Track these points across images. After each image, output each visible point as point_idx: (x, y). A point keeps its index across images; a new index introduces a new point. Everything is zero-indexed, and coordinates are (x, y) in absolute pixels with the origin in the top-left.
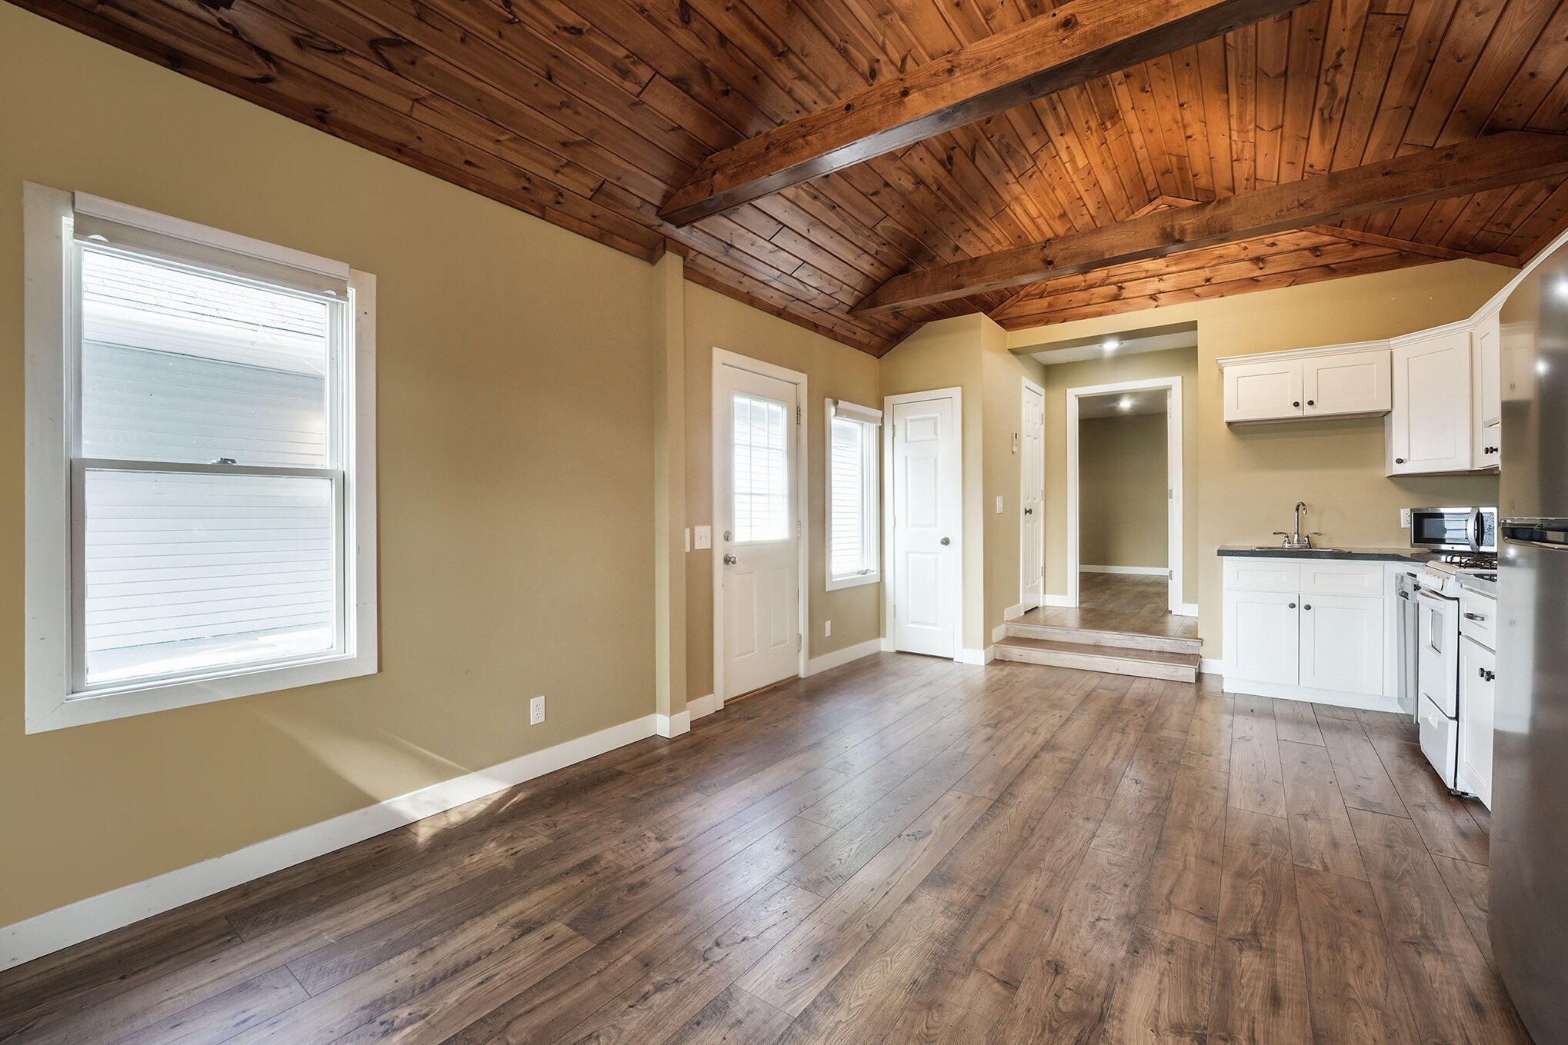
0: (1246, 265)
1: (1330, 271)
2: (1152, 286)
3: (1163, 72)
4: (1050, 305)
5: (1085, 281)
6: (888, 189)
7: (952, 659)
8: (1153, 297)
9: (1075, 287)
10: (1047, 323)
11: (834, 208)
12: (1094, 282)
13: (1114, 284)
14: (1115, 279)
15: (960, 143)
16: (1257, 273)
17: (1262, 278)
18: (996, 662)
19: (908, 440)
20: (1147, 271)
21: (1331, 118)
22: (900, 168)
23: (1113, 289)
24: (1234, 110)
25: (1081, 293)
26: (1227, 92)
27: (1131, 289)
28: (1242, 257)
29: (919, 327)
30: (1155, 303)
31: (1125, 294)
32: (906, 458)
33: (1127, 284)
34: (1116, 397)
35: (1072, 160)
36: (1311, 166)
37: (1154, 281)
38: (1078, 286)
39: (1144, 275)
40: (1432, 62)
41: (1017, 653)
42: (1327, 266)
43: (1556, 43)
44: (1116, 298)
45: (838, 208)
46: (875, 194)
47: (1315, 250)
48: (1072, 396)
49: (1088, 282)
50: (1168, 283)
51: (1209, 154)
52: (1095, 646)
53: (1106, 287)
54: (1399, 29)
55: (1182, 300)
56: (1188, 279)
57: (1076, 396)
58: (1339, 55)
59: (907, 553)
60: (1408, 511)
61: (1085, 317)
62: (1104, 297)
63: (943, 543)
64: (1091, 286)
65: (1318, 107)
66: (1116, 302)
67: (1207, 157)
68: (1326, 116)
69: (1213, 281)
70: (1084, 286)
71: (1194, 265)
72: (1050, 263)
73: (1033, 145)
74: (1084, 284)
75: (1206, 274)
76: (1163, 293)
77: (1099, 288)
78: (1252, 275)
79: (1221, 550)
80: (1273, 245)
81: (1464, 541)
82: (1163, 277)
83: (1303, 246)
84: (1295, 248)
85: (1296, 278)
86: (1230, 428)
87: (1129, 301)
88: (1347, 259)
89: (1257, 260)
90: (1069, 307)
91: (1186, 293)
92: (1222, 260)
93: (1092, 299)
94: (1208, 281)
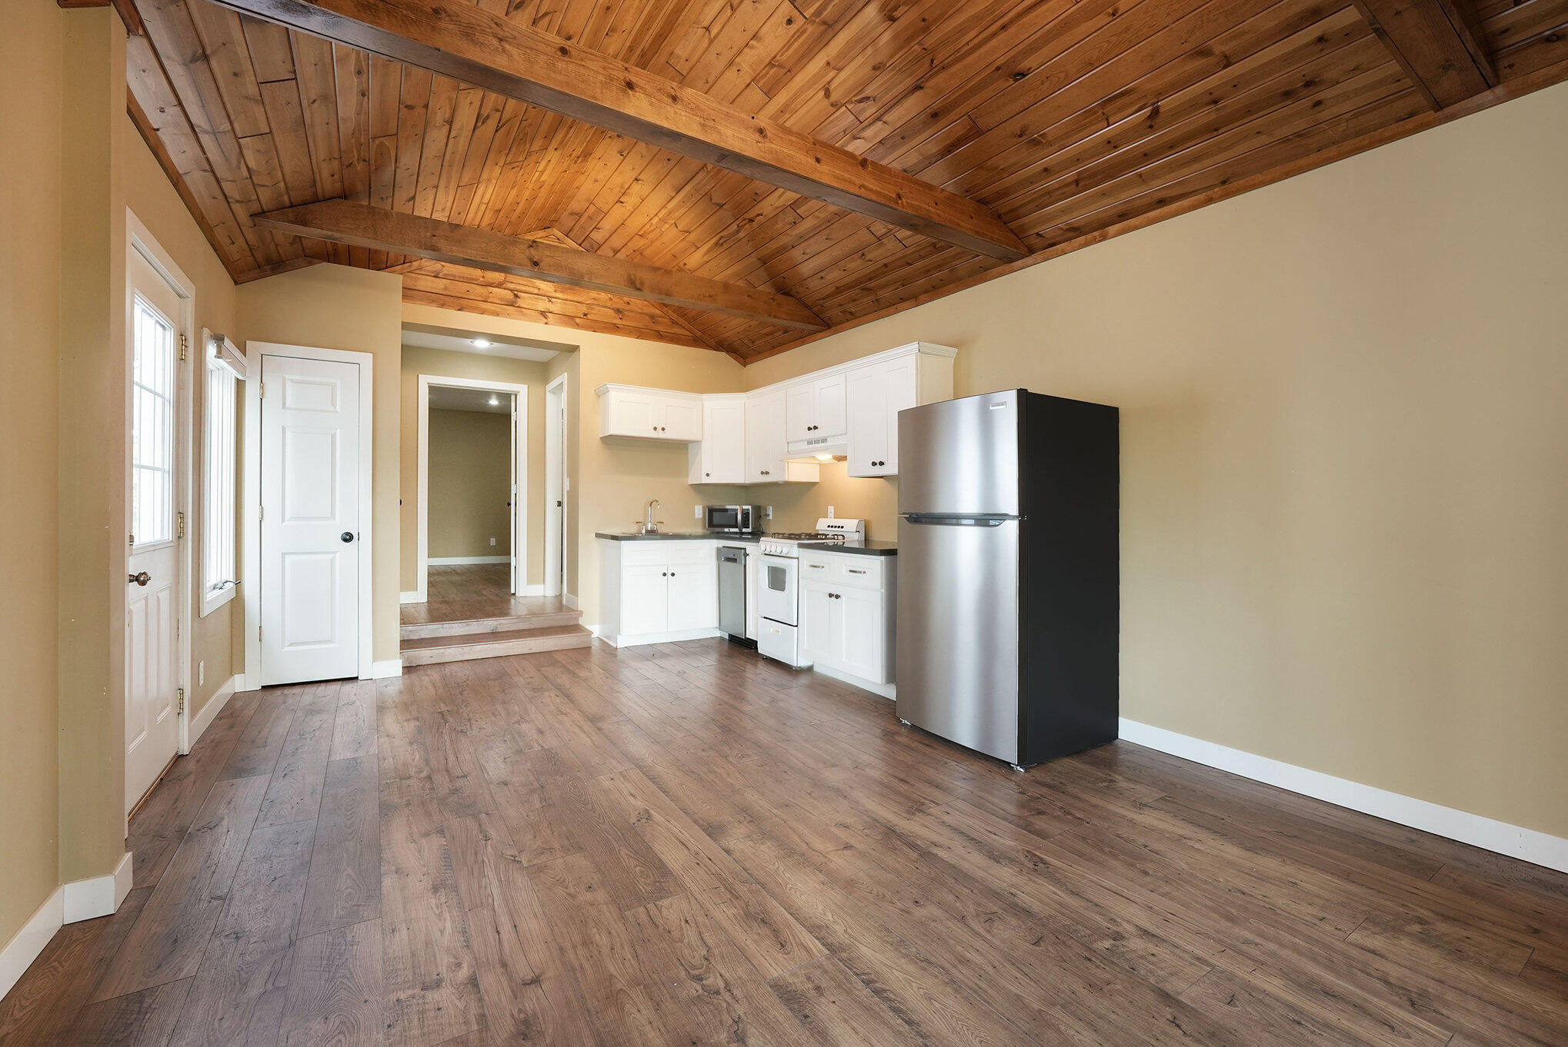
0: (611, 312)
1: (660, 336)
2: (542, 305)
3: (648, 152)
4: (446, 288)
5: (483, 277)
6: (423, 111)
7: (356, 678)
8: (543, 314)
9: (472, 279)
10: (443, 305)
11: (363, 95)
12: (492, 281)
13: (511, 290)
14: (512, 286)
15: (505, 112)
16: (618, 321)
17: (620, 326)
18: (408, 669)
19: (287, 405)
20: (540, 288)
21: (722, 244)
22: (450, 99)
23: (509, 295)
24: (671, 206)
25: (479, 287)
26: (677, 193)
27: (525, 301)
28: (609, 305)
29: (310, 264)
30: (545, 320)
31: (520, 302)
32: (284, 429)
33: (522, 294)
34: (487, 394)
35: (542, 172)
36: (685, 264)
37: (545, 300)
39: (536, 291)
40: (793, 247)
41: (426, 655)
42: (659, 332)
43: (840, 269)
44: (510, 303)
45: (366, 97)
46: (410, 107)
47: (652, 317)
48: (425, 381)
49: (486, 279)
50: (556, 307)
51: (624, 221)
52: (493, 633)
53: (503, 290)
54: (795, 223)
55: (566, 324)
56: (571, 309)
57: (429, 382)
58: (758, 215)
59: (284, 555)
60: (701, 507)
61: (483, 312)
62: (501, 300)
63: (345, 540)
64: (490, 285)
65: (721, 234)
66: (511, 307)
67: (622, 222)
68: (721, 242)
69: (589, 317)
70: (483, 281)
71: (575, 299)
72: (536, 264)
73: (536, 146)
74: (481, 279)
75: (584, 309)
76: (551, 313)
77: (497, 289)
78: (614, 322)
79: (598, 536)
80: (628, 303)
81: (736, 526)
82: (553, 300)
83: (645, 311)
84: (640, 311)
85: (641, 334)
86: (602, 439)
87: (523, 310)
88: (669, 331)
89: (618, 311)
90: (466, 297)
91: (570, 320)
92: (595, 302)
93: (489, 297)
94: (585, 315)
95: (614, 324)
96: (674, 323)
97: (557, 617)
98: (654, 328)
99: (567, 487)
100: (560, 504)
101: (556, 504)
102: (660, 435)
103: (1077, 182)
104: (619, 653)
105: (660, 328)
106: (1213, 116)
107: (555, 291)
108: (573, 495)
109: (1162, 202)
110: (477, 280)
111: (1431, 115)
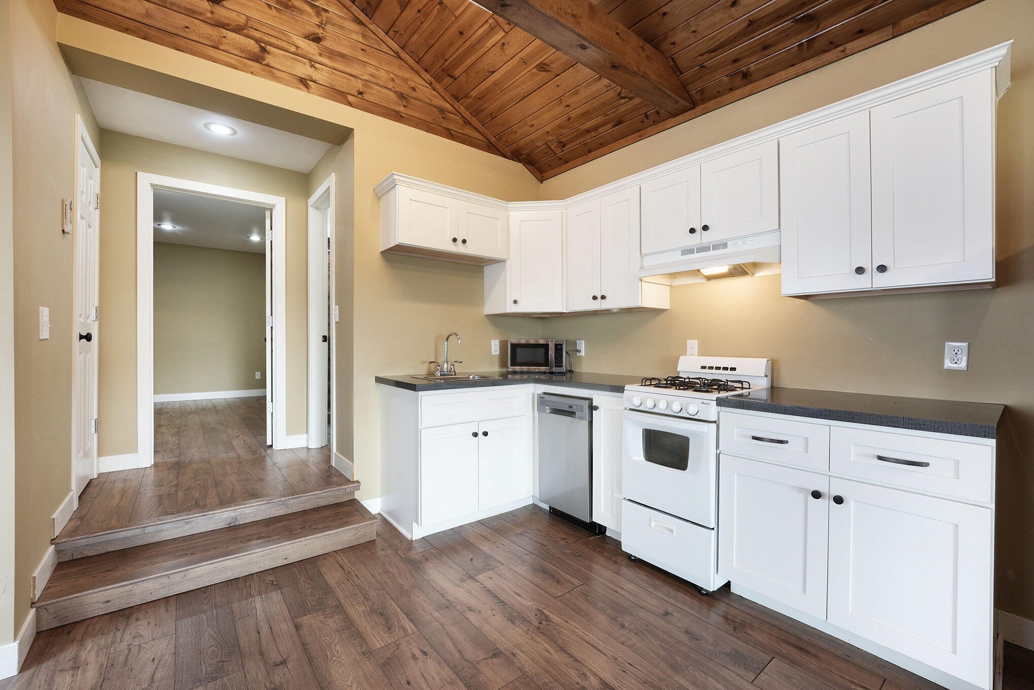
0: (393, 96)
1: (450, 136)
2: (303, 69)
4: (148, 14)
5: (212, 13)
8: (303, 81)
9: (195, 13)
13: (257, 41)
14: (257, 35)
16: (399, 108)
17: (405, 115)
20: (297, 47)
23: (252, 46)
25: (204, 25)
27: (276, 59)
28: (390, 86)
30: (305, 89)
31: (269, 59)
33: (273, 49)
37: (305, 64)
38: (200, 14)
39: (293, 49)
42: (449, 130)
44: (258, 59)
47: (442, 110)
48: (144, 182)
49: (216, 17)
50: (320, 76)
53: (243, 38)
55: (334, 100)
56: (341, 82)
57: (152, 185)
60: (500, 344)
62: (241, 50)
64: (222, 25)
66: (255, 64)
69: (366, 96)
70: (209, 18)
71: (346, 70)
74: (209, 15)
75: (359, 85)
76: (314, 82)
77: (234, 34)
78: (397, 108)
79: (379, 380)
80: (414, 89)
81: (546, 364)
82: (317, 65)
83: (434, 102)
84: (428, 101)
85: (428, 127)
86: (383, 253)
87: (274, 71)
88: (460, 131)
89: (401, 96)
90: (184, 34)
91: (339, 95)
92: (373, 80)
93: (221, 43)
94: (361, 93)
95: (398, 112)
96: (467, 122)
97: (325, 494)
98: (443, 125)
99: (335, 317)
100: (325, 339)
101: (321, 339)
102: (459, 249)
104: (415, 545)
105: (450, 126)
107: (320, 55)
108: (346, 327)
110: (203, 14)
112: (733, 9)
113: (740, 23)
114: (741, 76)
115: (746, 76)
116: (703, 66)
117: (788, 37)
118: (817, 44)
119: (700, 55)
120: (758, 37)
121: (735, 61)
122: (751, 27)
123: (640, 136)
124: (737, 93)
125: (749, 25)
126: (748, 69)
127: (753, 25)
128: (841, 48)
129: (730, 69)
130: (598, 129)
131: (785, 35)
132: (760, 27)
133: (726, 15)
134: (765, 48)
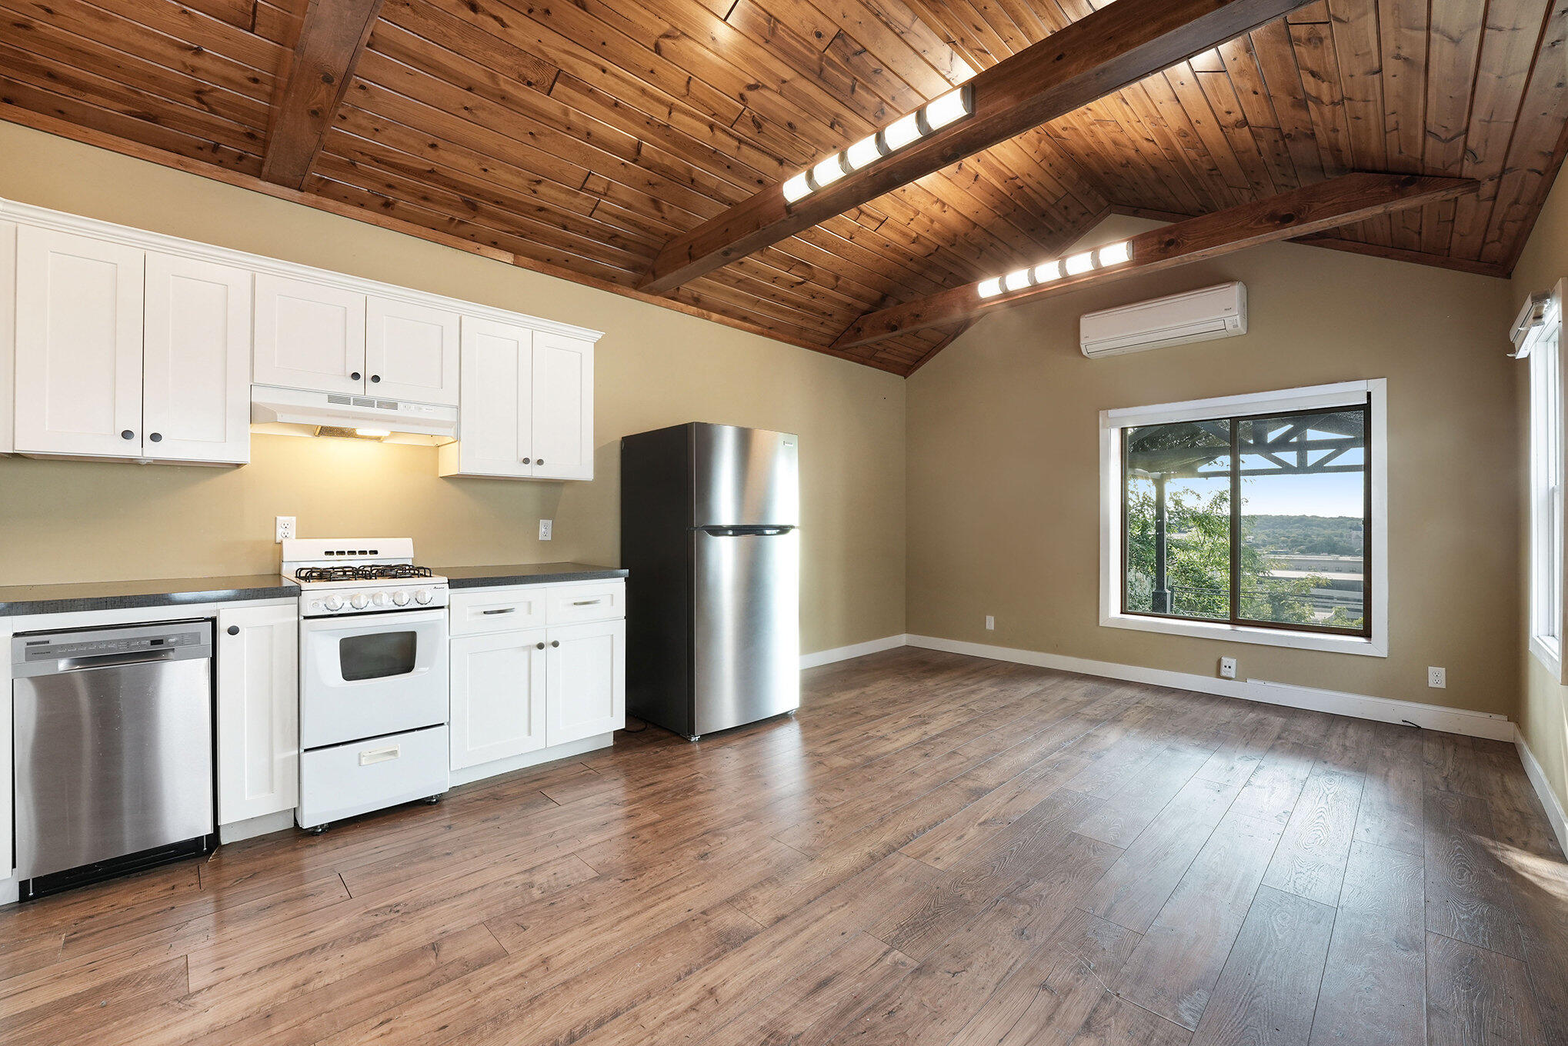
103: (740, 281)
106: (806, 302)
109: (744, 319)
111: (827, 349)
112: (429, 149)
113: (422, 163)
114: (383, 202)
115: (387, 206)
116: (354, 164)
117: (449, 206)
118: (462, 228)
119: (361, 153)
120: (427, 186)
121: (390, 186)
122: (429, 175)
123: (179, 162)
124: (366, 213)
125: (430, 171)
126: (395, 201)
127: (431, 174)
128: (478, 245)
129: (377, 188)
130: (86, 92)
131: (450, 204)
132: (436, 181)
133: (419, 147)
134: (425, 199)
